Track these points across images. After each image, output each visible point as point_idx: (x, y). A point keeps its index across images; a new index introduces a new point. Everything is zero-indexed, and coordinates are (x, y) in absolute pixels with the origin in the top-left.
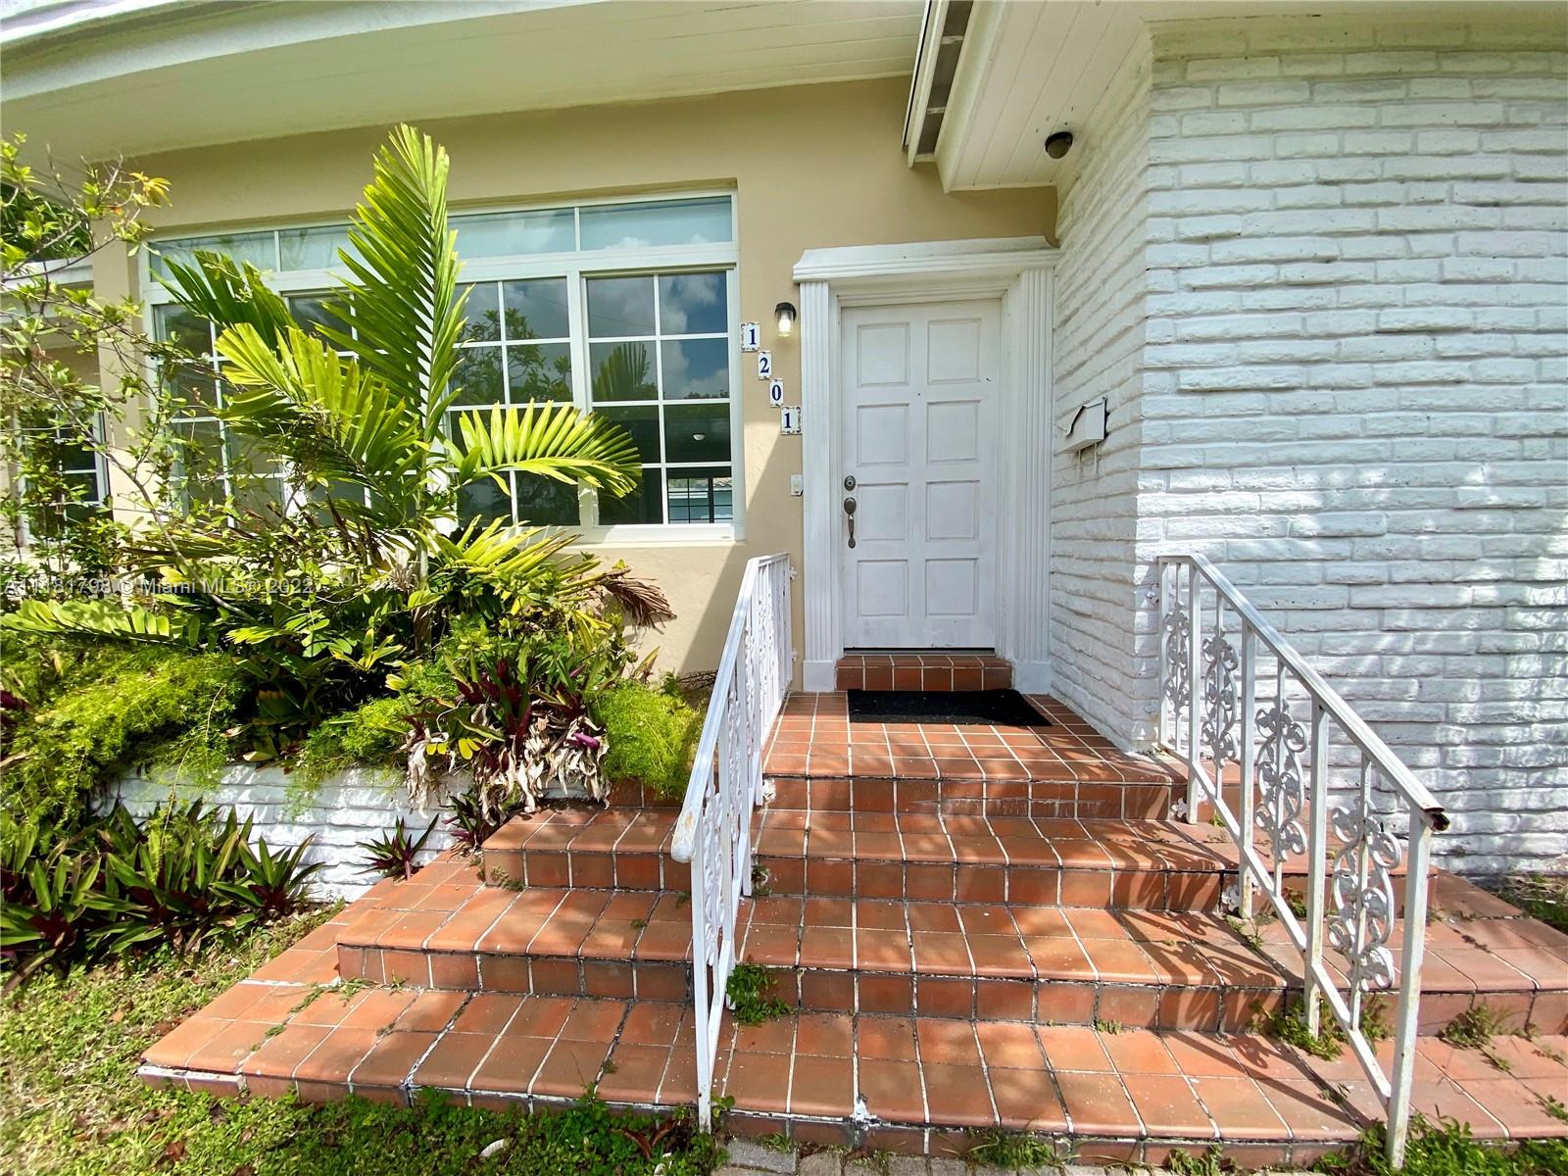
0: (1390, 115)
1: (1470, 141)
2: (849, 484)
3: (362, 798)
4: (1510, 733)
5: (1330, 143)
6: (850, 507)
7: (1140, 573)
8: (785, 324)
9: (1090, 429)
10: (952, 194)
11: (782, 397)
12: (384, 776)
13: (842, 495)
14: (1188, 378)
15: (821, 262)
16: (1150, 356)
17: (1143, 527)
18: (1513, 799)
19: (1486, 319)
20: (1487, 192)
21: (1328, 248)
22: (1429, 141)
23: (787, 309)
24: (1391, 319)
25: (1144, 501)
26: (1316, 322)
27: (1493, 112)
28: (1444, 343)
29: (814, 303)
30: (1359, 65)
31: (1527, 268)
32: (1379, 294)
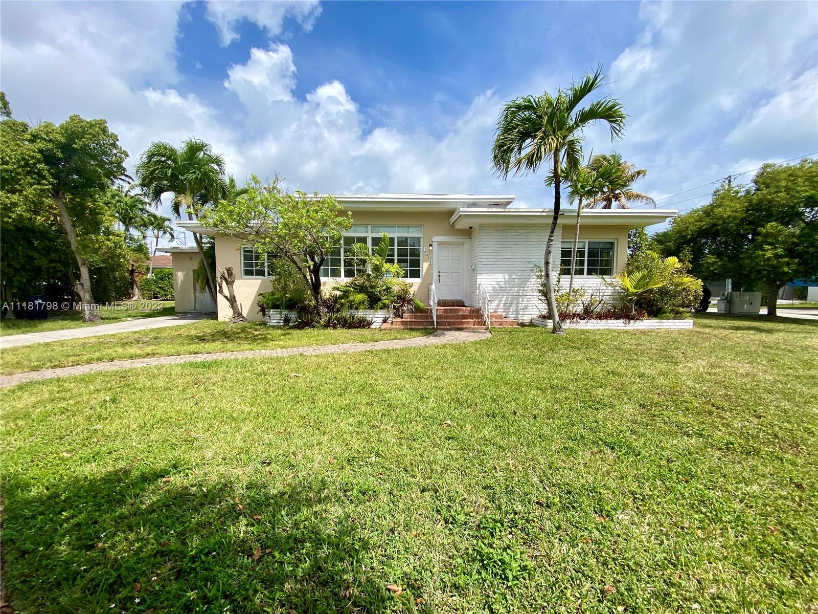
0: (505, 234)
1: (513, 237)
2: (439, 272)
3: (379, 313)
4: (520, 305)
5: (498, 237)
6: (439, 276)
7: (478, 286)
8: (431, 248)
9: (473, 267)
10: (457, 230)
11: (430, 259)
12: (386, 310)
13: (438, 274)
14: (483, 263)
15: (436, 239)
16: (479, 260)
17: (478, 280)
18: (521, 313)
19: (515, 257)
20: (516, 243)
21: (498, 249)
22: (509, 237)
23: (431, 245)
24: (505, 257)
25: (478, 277)
26: (497, 257)
27: (516, 234)
28: (511, 260)
29: (435, 244)
30: (501, 228)
31: (520, 252)
32: (504, 254)
